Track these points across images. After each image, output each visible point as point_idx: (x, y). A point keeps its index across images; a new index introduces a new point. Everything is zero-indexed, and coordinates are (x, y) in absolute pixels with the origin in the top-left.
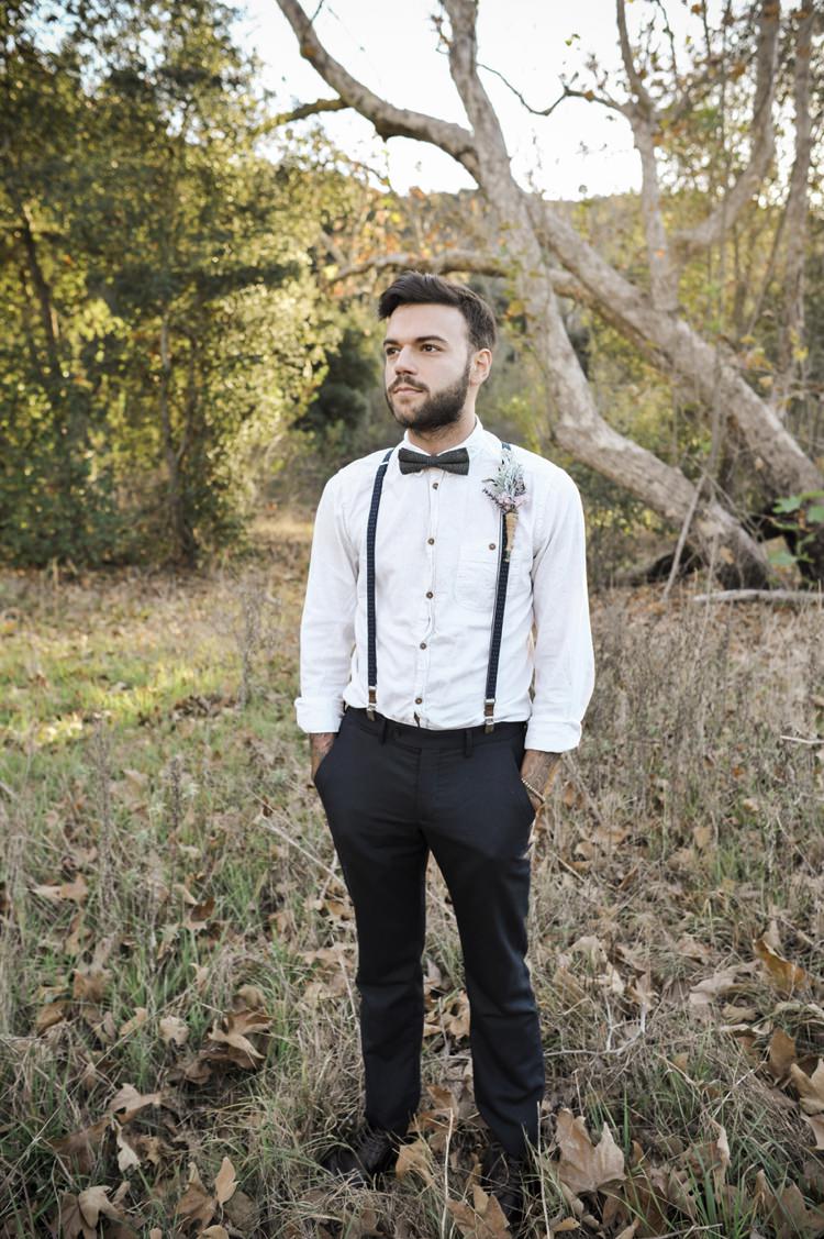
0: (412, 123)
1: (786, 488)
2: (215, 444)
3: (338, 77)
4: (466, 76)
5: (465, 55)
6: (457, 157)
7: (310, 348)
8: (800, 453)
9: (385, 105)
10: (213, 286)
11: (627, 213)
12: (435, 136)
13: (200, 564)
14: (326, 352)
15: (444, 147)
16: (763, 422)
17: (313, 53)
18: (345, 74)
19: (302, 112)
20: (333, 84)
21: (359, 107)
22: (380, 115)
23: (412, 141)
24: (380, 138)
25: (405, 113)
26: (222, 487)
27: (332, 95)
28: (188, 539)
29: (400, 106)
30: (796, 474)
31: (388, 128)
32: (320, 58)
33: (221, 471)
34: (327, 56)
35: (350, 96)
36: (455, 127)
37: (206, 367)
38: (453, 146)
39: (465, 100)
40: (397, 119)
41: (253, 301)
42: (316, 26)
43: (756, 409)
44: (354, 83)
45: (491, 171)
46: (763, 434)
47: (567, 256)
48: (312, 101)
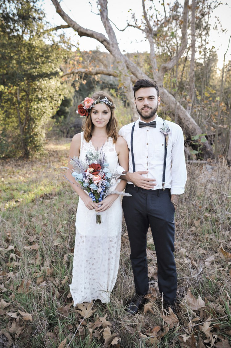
0: (89, 32)
1: (193, 133)
2: (34, 122)
3: (67, 19)
4: (105, 20)
5: (105, 14)
6: (102, 42)
7: (60, 95)
8: (196, 124)
9: (80, 27)
10: (32, 78)
11: (148, 58)
12: (95, 36)
13: (30, 157)
14: (64, 97)
15: (98, 39)
16: (186, 116)
17: (59, 11)
18: (69, 18)
19: (58, 28)
20: (66, 21)
21: (73, 27)
22: (80, 30)
23: (89, 38)
24: (79, 36)
25: (87, 30)
26: (36, 135)
27: (65, 24)
28: (26, 150)
29: (85, 28)
30: (195, 130)
31: (82, 33)
32: (62, 13)
33: (36, 130)
34: (64, 13)
35: (71, 24)
36: (101, 34)
37: (31, 101)
38: (101, 39)
39: (105, 27)
40: (84, 31)
41: (44, 83)
42: (60, 4)
43: (184, 113)
44: (72, 21)
45: (113, 46)
46: (186, 119)
47: (133, 70)
48: (59, 25)
